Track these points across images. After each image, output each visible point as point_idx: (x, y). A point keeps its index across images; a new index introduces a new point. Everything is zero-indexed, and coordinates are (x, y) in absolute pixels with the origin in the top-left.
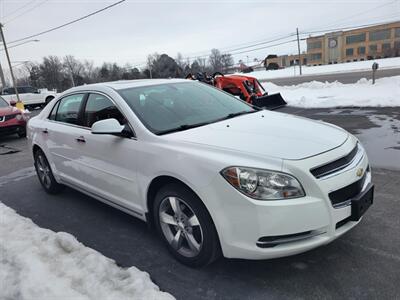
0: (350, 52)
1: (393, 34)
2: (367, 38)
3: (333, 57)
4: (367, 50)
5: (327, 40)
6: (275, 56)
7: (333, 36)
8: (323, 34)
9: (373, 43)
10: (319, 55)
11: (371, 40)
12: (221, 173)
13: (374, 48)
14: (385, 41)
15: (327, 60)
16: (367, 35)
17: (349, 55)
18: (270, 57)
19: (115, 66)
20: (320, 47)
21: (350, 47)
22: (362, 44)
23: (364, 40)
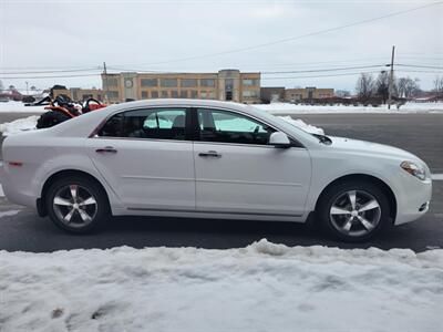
0: (144, 94)
2: (159, 84)
5: (123, 80)
7: (129, 77)
9: (163, 89)
10: (116, 94)
11: (162, 85)
14: (174, 89)
15: (124, 99)
16: (159, 81)
17: (144, 98)
18: (57, 87)
20: (116, 85)
21: (145, 89)
22: (155, 89)
23: (156, 85)
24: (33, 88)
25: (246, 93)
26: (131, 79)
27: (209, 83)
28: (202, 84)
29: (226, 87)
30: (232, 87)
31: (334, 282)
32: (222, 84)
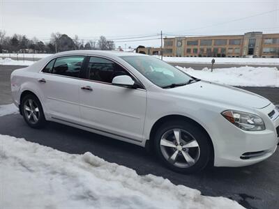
0: (189, 51)
1: (213, 43)
2: (199, 44)
3: (179, 53)
4: (199, 51)
5: (176, 41)
6: (143, 47)
7: (180, 40)
8: (174, 37)
9: (202, 47)
10: (171, 50)
11: (201, 45)
12: (221, 114)
13: (202, 50)
14: (209, 47)
15: (175, 54)
16: (199, 42)
17: (188, 53)
18: (140, 47)
19: (24, 38)
20: (172, 45)
21: (190, 47)
22: (196, 47)
23: (197, 45)
24: (130, 48)
25: (267, 50)
26: (181, 41)
27: (236, 42)
28: (230, 44)
29: (249, 46)
30: (254, 45)
31: (91, 196)
32: (246, 43)
